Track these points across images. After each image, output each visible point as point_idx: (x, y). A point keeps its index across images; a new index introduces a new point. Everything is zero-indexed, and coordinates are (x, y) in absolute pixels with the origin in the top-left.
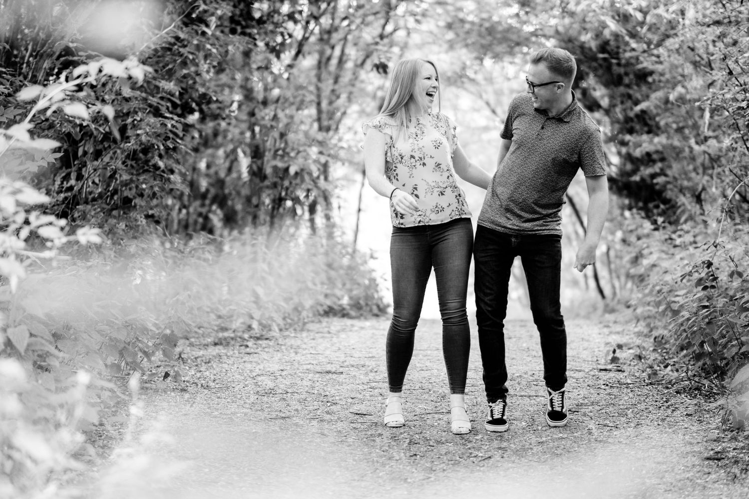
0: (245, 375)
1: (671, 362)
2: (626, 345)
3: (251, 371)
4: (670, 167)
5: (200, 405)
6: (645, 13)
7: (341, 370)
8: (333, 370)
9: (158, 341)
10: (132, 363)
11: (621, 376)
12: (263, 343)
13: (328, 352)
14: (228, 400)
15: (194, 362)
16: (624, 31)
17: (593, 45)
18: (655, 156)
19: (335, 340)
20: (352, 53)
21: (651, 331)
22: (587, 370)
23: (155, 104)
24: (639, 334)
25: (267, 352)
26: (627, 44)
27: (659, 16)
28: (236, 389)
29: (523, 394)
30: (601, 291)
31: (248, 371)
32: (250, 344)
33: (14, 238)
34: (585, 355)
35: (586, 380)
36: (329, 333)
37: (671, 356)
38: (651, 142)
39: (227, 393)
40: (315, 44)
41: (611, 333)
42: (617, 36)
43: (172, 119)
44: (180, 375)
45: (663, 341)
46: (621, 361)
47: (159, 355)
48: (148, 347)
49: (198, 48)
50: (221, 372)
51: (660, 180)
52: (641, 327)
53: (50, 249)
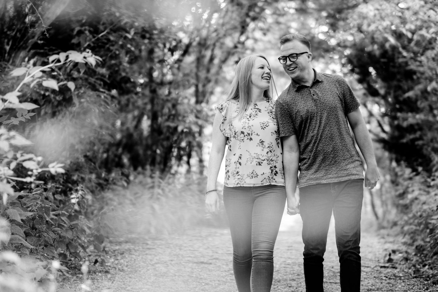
0: (147, 263)
1: (427, 263)
2: (398, 250)
3: (151, 260)
4: (425, 135)
5: (118, 282)
6: (413, 33)
7: (210, 261)
8: (205, 261)
9: (92, 239)
10: (74, 253)
11: (396, 271)
12: (158, 242)
13: (201, 250)
14: (137, 280)
15: (113, 253)
16: (399, 45)
17: (377, 53)
18: (416, 127)
19: (205, 241)
20: (219, 53)
21: (414, 242)
22: (372, 267)
23: (93, 82)
24: (405, 243)
25: (161, 248)
26: (400, 53)
27: (422, 36)
28: (142, 272)
29: (331, 281)
30: (376, 215)
31: (149, 260)
32: (149, 242)
33: (7, 168)
34: (370, 256)
35: (373, 273)
36: (201, 237)
37: (427, 259)
38: (414, 117)
39: (136, 274)
40: (195, 47)
41: (386, 242)
42: (394, 48)
43: (104, 92)
44: (105, 262)
45: (422, 249)
46: (394, 261)
47: (92, 248)
48: (84, 242)
49: (122, 47)
50: (131, 260)
51: (420, 142)
52: (407, 239)
53: (30, 176)
